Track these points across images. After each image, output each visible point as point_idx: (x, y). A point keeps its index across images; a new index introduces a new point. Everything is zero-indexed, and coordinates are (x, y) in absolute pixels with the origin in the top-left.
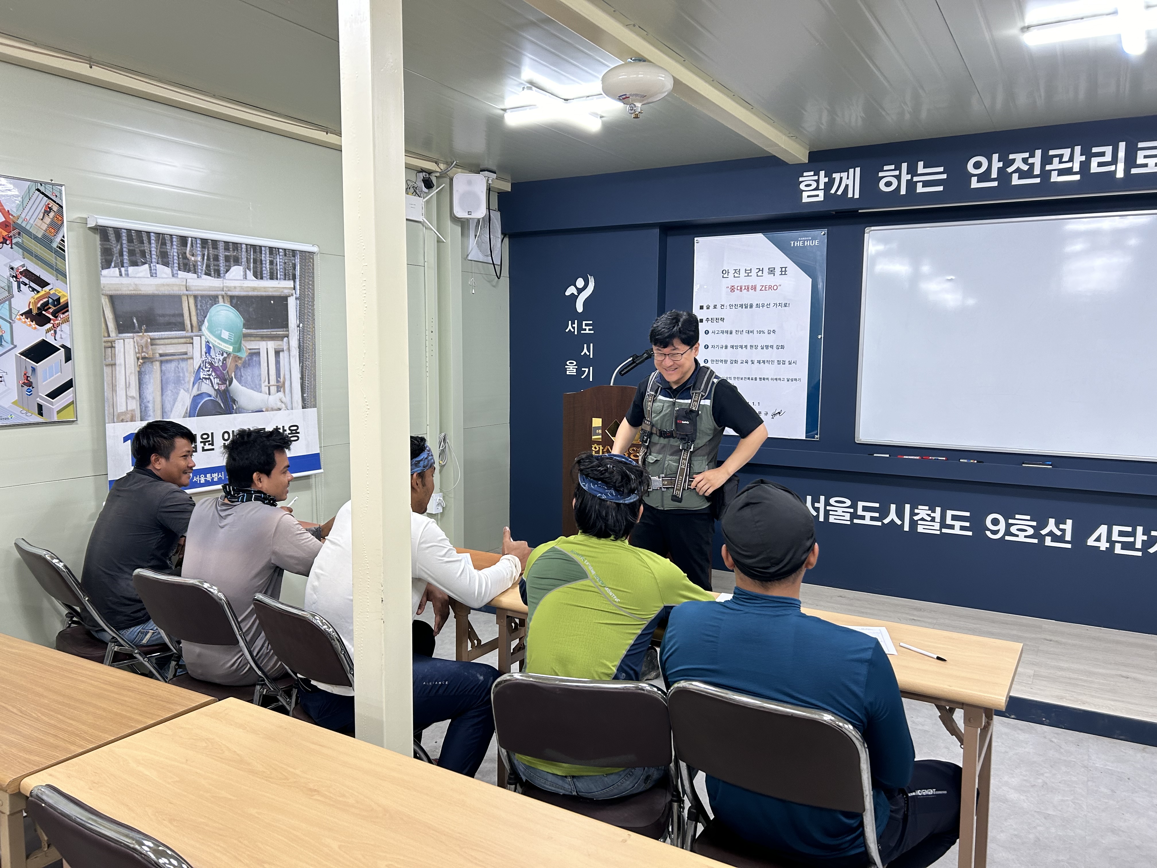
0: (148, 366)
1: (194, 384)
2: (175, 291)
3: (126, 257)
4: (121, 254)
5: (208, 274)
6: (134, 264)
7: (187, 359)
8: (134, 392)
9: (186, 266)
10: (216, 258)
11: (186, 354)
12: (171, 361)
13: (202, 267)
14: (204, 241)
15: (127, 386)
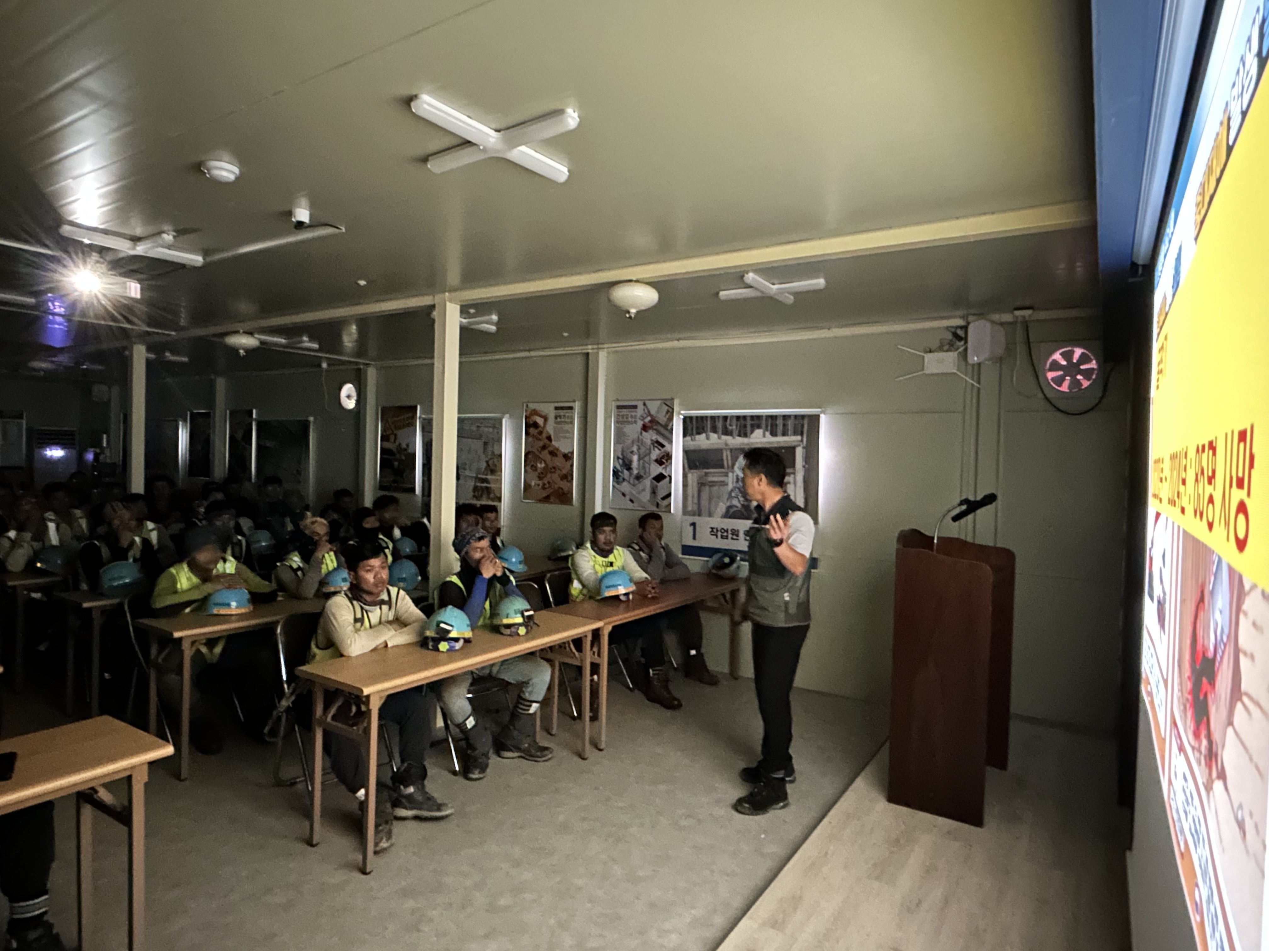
0: (703, 487)
1: (728, 499)
2: (720, 446)
3: (694, 432)
4: (692, 429)
5: (739, 435)
6: (699, 433)
7: (724, 485)
8: (696, 501)
9: (727, 432)
10: (745, 426)
11: (723, 482)
12: (715, 486)
13: (736, 432)
14: (738, 418)
15: (693, 497)
